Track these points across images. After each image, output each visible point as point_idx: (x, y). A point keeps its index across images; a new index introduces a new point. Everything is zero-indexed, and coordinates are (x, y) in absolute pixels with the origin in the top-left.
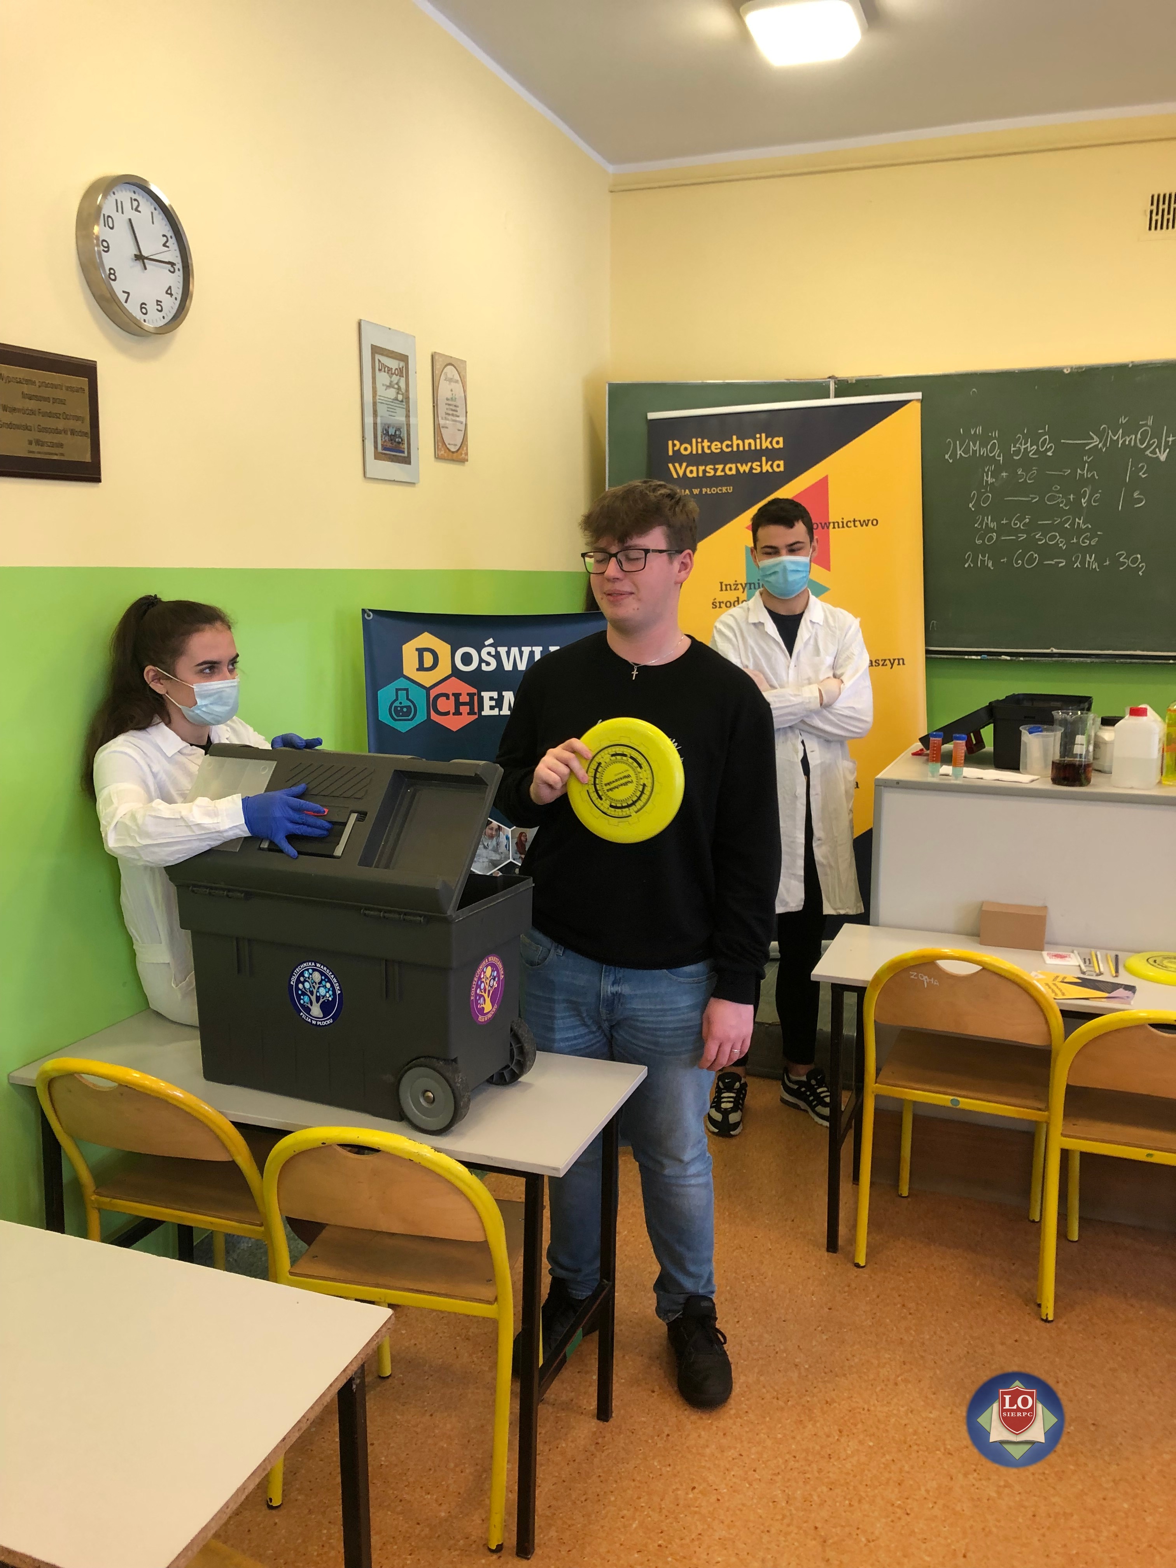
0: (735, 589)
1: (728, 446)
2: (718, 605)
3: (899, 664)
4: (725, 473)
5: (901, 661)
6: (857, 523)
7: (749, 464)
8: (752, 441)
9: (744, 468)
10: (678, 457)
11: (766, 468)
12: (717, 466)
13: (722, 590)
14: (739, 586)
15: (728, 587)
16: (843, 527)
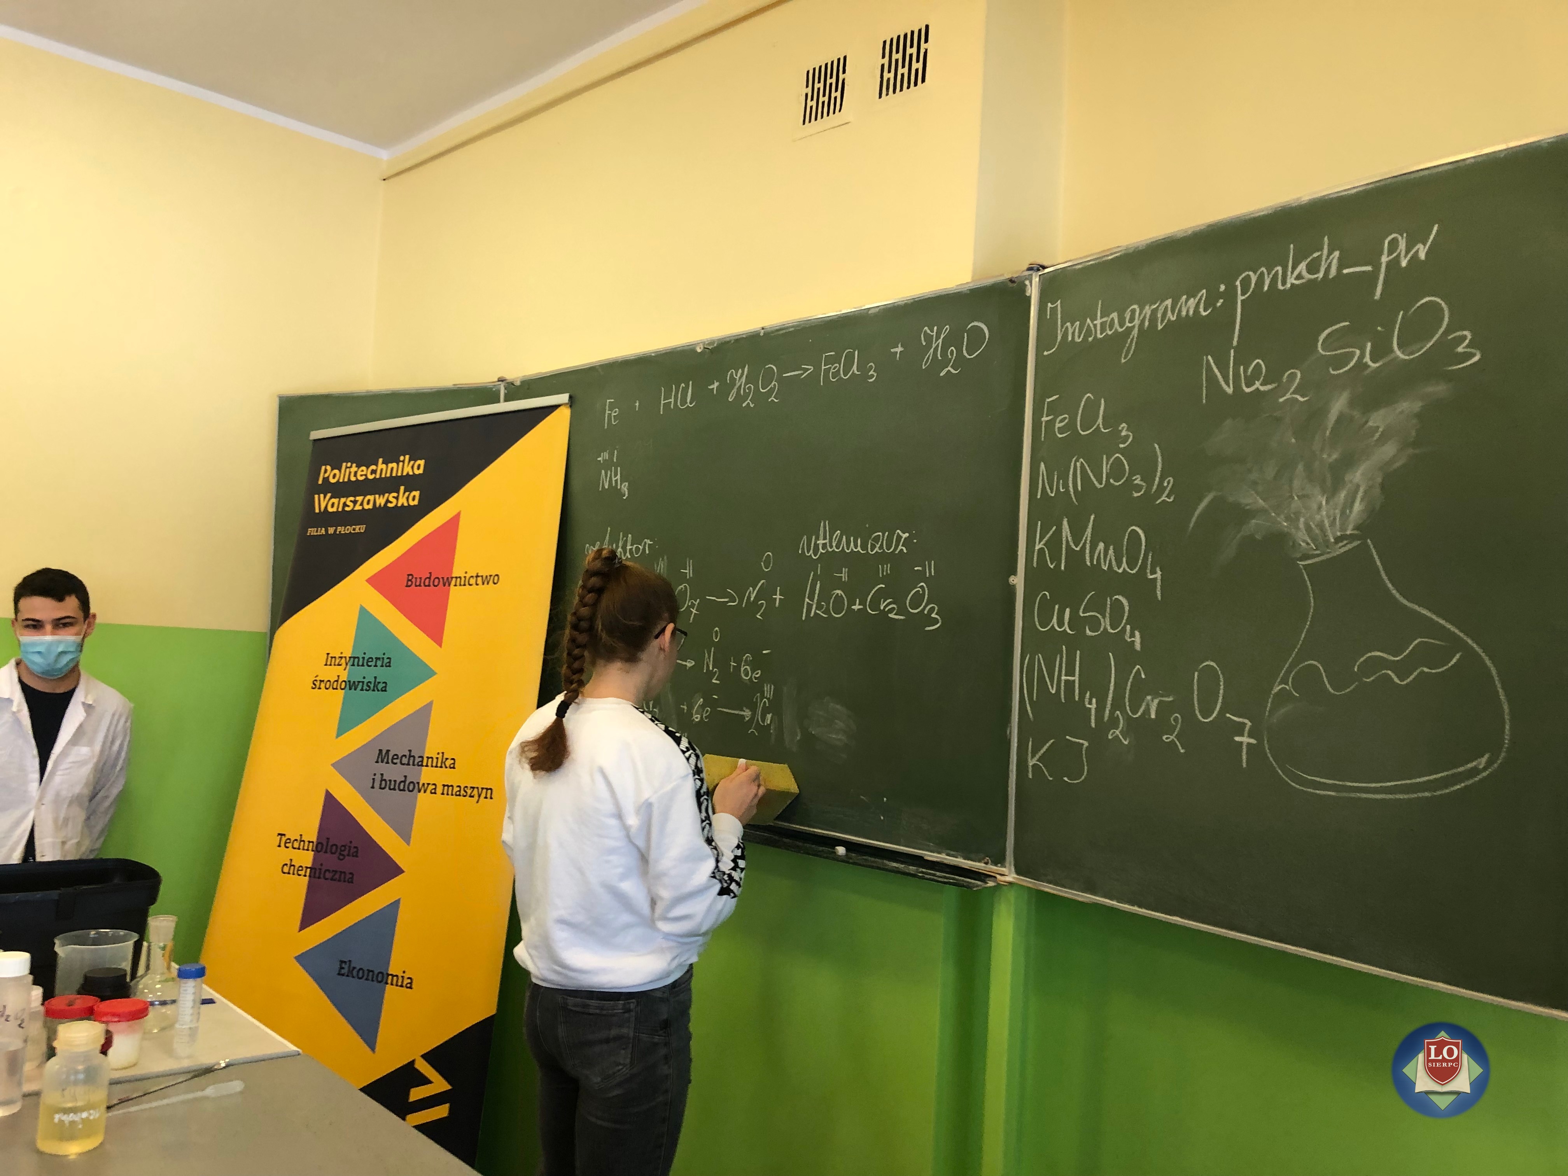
0: (339, 665)
1: (373, 472)
2: (318, 684)
3: (485, 797)
4: (363, 508)
5: (489, 792)
6: (480, 580)
7: (387, 495)
8: (394, 465)
9: (381, 501)
10: (325, 487)
11: (402, 501)
12: (358, 498)
13: (326, 665)
14: (344, 661)
15: (333, 661)
16: (464, 584)
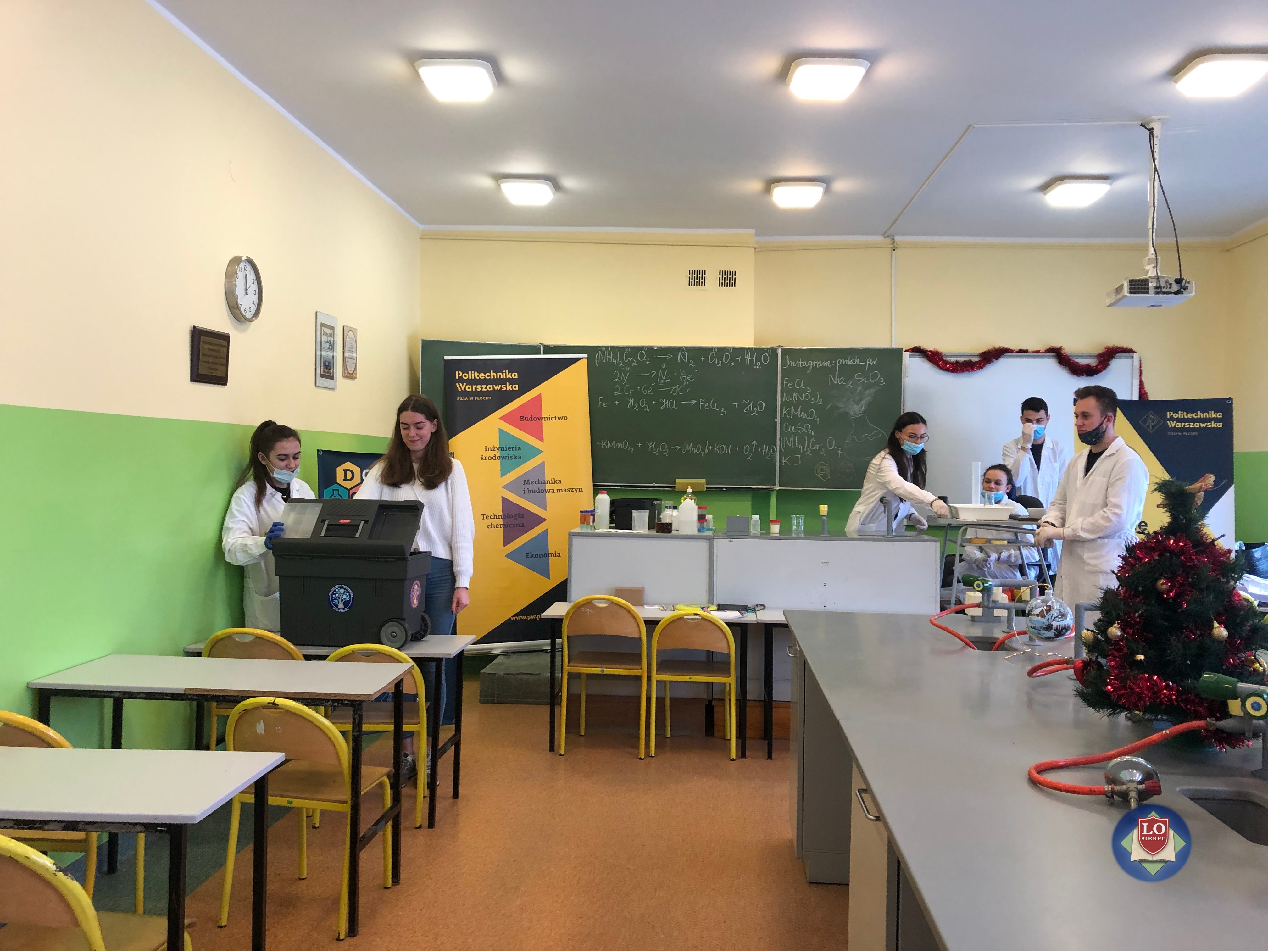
0: (493, 450)
1: (488, 376)
2: (484, 458)
3: (580, 491)
4: (487, 390)
5: (581, 489)
6: (557, 418)
7: (500, 386)
8: (501, 374)
9: (497, 388)
10: (461, 380)
11: (509, 388)
12: (482, 386)
13: (486, 451)
14: (496, 449)
15: (490, 449)
16: (550, 420)
